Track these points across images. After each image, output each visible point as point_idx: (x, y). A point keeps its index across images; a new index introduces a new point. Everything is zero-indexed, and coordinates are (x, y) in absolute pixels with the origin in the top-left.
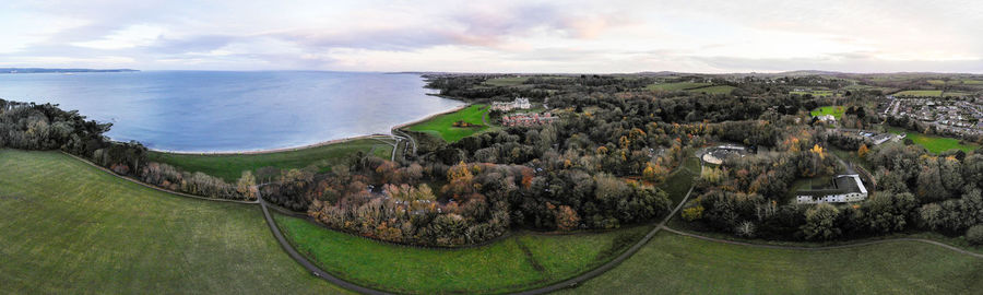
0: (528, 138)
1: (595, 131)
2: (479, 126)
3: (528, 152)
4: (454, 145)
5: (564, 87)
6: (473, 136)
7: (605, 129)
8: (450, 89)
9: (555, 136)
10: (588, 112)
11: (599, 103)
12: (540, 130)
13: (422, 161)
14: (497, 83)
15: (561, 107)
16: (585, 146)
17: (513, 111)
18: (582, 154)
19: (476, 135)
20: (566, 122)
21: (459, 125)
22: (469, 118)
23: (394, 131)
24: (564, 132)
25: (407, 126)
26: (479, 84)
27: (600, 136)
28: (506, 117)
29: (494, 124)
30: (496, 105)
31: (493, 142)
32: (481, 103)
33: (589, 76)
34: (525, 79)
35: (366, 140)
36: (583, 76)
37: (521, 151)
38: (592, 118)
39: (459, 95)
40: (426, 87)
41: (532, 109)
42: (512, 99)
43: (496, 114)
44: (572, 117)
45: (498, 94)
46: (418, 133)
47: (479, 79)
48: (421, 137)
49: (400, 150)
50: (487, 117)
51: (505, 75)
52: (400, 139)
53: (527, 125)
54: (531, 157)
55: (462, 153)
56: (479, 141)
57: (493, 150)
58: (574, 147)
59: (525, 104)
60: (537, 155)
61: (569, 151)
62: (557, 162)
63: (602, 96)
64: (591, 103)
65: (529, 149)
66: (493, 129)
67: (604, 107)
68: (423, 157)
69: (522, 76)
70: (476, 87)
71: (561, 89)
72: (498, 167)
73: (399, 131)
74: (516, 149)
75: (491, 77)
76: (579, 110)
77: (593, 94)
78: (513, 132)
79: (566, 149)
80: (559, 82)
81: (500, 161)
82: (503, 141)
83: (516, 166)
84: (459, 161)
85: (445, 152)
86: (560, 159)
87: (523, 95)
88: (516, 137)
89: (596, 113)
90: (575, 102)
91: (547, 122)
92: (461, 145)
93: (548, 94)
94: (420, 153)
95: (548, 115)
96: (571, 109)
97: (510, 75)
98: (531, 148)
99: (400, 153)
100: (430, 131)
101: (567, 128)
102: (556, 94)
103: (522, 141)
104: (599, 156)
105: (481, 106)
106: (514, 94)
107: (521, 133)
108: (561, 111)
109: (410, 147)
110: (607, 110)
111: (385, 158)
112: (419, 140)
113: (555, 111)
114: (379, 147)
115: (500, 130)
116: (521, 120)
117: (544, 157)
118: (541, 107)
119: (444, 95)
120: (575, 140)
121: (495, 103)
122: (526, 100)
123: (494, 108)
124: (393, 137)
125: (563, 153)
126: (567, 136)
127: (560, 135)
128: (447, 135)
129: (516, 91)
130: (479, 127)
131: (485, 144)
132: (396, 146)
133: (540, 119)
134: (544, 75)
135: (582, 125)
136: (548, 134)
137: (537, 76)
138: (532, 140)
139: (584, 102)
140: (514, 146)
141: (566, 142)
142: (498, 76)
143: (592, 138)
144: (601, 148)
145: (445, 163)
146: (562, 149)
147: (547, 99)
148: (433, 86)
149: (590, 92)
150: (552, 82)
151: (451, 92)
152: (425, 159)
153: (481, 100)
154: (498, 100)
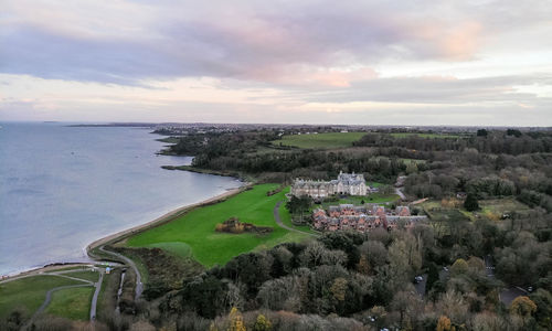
0: (363, 257)
1: (507, 256)
2: (268, 230)
3: (364, 290)
4: (218, 274)
5: (438, 154)
6: (255, 251)
7: (533, 257)
8: (212, 155)
9: (418, 258)
10: (491, 210)
11: (518, 193)
12: (388, 242)
13: (155, 313)
14: (302, 144)
15: (432, 196)
16: (483, 289)
17: (335, 198)
18: (476, 308)
19: (262, 248)
20: (441, 229)
21: (228, 228)
22: (249, 213)
23: (94, 252)
24: (437, 252)
25: (121, 239)
26: (267, 145)
27: (520, 271)
28: (319, 212)
29: (298, 225)
30: (301, 187)
31: (295, 264)
32: (271, 181)
33: (497, 131)
34: (358, 137)
35: (29, 282)
36: (482, 132)
37: (351, 287)
38: (501, 226)
39: (230, 165)
40: (164, 153)
41: (371, 198)
42: (332, 174)
43: (299, 205)
44: (456, 219)
45: (304, 164)
46: (145, 250)
47: (270, 136)
48: (152, 258)
49: (109, 293)
50: (283, 209)
51: (318, 129)
52: (108, 267)
53: (362, 229)
54: (369, 302)
55: (235, 290)
56: (267, 263)
57: (294, 282)
58: (459, 289)
59: (358, 186)
60: (379, 297)
61: (449, 296)
62: (422, 317)
63: (527, 176)
64: (498, 192)
65: (364, 282)
66: (295, 237)
67: (532, 202)
68: (156, 303)
69: (351, 130)
70: (262, 151)
71: (431, 158)
72: (304, 319)
73: (103, 251)
74: (341, 282)
75: (291, 131)
76: (471, 205)
77: (504, 171)
78: (335, 243)
79: (442, 289)
80: (429, 145)
81: (308, 308)
82: (315, 262)
83: (339, 320)
84: (228, 306)
85: (200, 289)
86: (428, 314)
87: (353, 168)
88: (340, 254)
89: (512, 216)
90: (461, 186)
91: (402, 225)
92: (232, 273)
93: (403, 168)
94: (150, 294)
95: (404, 212)
96: (453, 202)
97: (328, 129)
98: (370, 280)
99: (107, 301)
100: (171, 243)
101: (446, 242)
102: (421, 168)
103: (351, 264)
104: (516, 319)
105: (273, 187)
106: (336, 164)
107: (349, 246)
108: (433, 205)
109: (129, 284)
110: (539, 210)
111: (75, 316)
112: (149, 265)
113: (419, 203)
114: (61, 294)
115: (308, 238)
116: (351, 218)
117: (395, 303)
118: (389, 193)
119: (197, 168)
120: (461, 272)
121: (299, 182)
122: (360, 177)
123: (298, 193)
124: (92, 265)
125: (435, 299)
126: (444, 261)
127: (429, 256)
128: (203, 251)
129: (340, 158)
130: (267, 232)
131: (278, 270)
132: (98, 285)
133: (389, 217)
134: (394, 130)
135: (478, 239)
136: (404, 253)
137: (382, 131)
138: (372, 263)
139: (485, 188)
140: (338, 275)
141: (442, 276)
142: (305, 129)
143: (500, 272)
144: (522, 298)
145: (201, 314)
146: (434, 288)
147: (401, 178)
148: (178, 151)
149: (498, 166)
150: (413, 144)
151: (214, 161)
152: (161, 308)
153: (273, 175)
154: (305, 177)
